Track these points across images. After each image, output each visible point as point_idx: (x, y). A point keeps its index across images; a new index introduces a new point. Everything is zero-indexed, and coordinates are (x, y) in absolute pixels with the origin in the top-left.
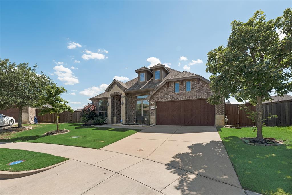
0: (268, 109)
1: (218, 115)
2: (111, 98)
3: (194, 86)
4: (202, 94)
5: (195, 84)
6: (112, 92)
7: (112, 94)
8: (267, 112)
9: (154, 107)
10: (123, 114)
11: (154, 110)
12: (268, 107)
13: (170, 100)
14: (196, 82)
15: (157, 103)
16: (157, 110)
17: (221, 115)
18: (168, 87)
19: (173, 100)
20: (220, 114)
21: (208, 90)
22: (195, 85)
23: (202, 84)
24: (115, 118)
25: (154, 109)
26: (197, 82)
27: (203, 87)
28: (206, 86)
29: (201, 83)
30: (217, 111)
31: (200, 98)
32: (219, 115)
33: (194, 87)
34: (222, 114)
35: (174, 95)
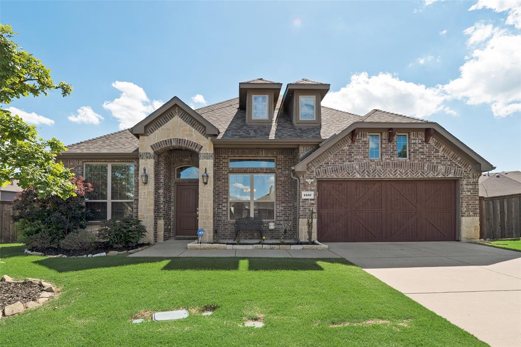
0: (506, 207)
1: (468, 216)
2: (154, 158)
3: (417, 148)
4: (434, 168)
5: (420, 144)
6: (158, 136)
7: (158, 144)
8: (504, 211)
9: (312, 193)
10: (206, 211)
11: (312, 202)
12: (505, 204)
13: (358, 176)
14: (422, 137)
15: (320, 182)
16: (322, 202)
17: (474, 216)
18: (353, 141)
19: (367, 177)
20: (471, 213)
21: (447, 159)
22: (420, 146)
23: (433, 144)
24: (161, 222)
25: (312, 197)
26: (424, 140)
27: (437, 151)
28: (443, 149)
29: (432, 141)
30: (465, 207)
31: (431, 176)
32: (470, 216)
33: (418, 150)
34: (475, 214)
35: (369, 165)
